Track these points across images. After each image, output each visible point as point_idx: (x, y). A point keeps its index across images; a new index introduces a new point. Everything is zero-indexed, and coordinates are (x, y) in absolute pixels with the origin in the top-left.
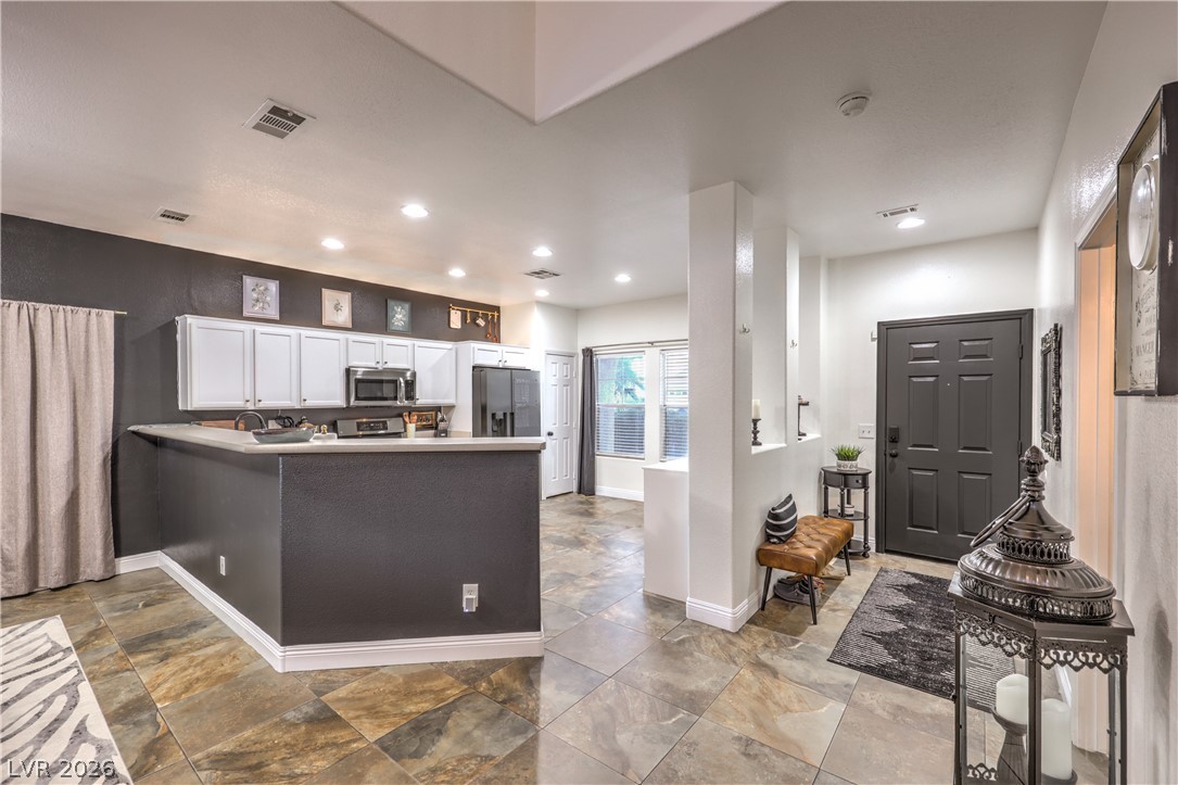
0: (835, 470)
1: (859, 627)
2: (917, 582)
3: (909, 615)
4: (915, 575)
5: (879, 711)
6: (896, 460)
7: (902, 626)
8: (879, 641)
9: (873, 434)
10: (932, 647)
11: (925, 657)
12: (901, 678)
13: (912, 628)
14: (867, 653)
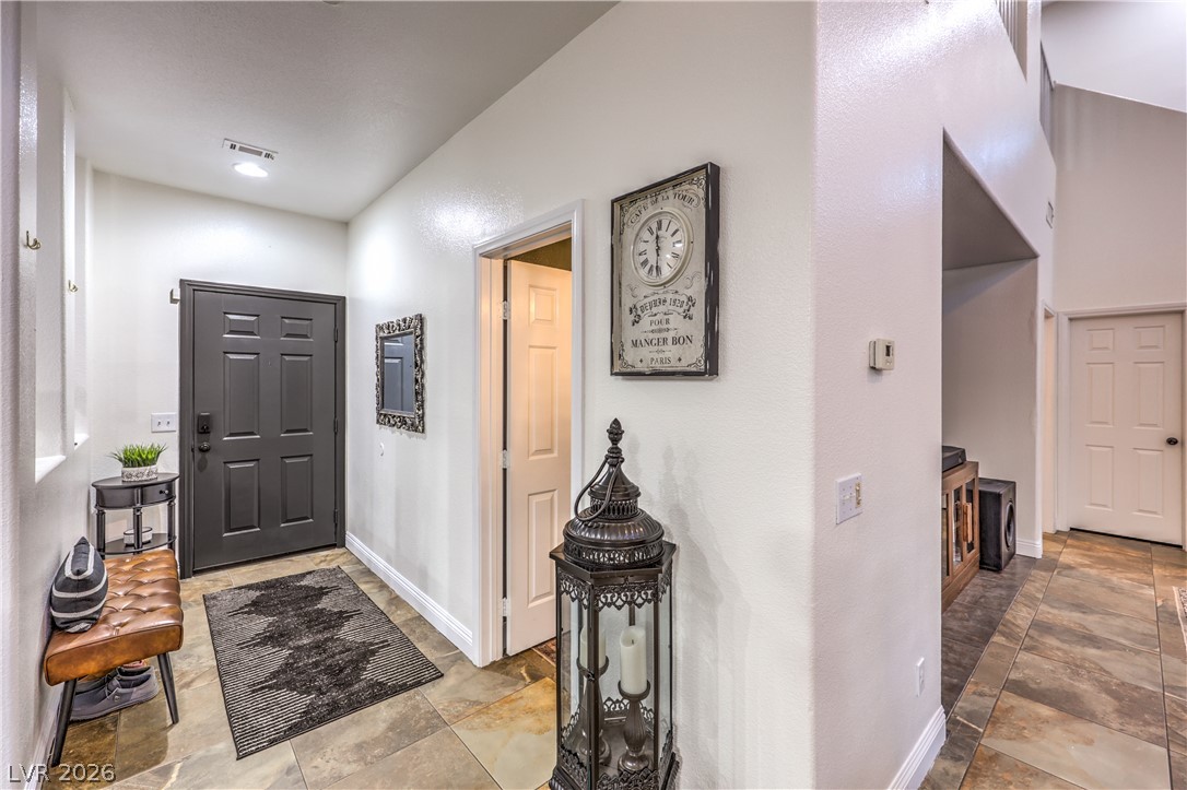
0: (120, 484)
1: (240, 687)
2: (258, 593)
3: (282, 635)
4: (249, 587)
5: (347, 769)
6: (208, 455)
7: (286, 653)
8: (277, 687)
9: (175, 426)
10: (333, 657)
11: (334, 671)
12: (334, 711)
13: (298, 648)
14: (276, 711)
